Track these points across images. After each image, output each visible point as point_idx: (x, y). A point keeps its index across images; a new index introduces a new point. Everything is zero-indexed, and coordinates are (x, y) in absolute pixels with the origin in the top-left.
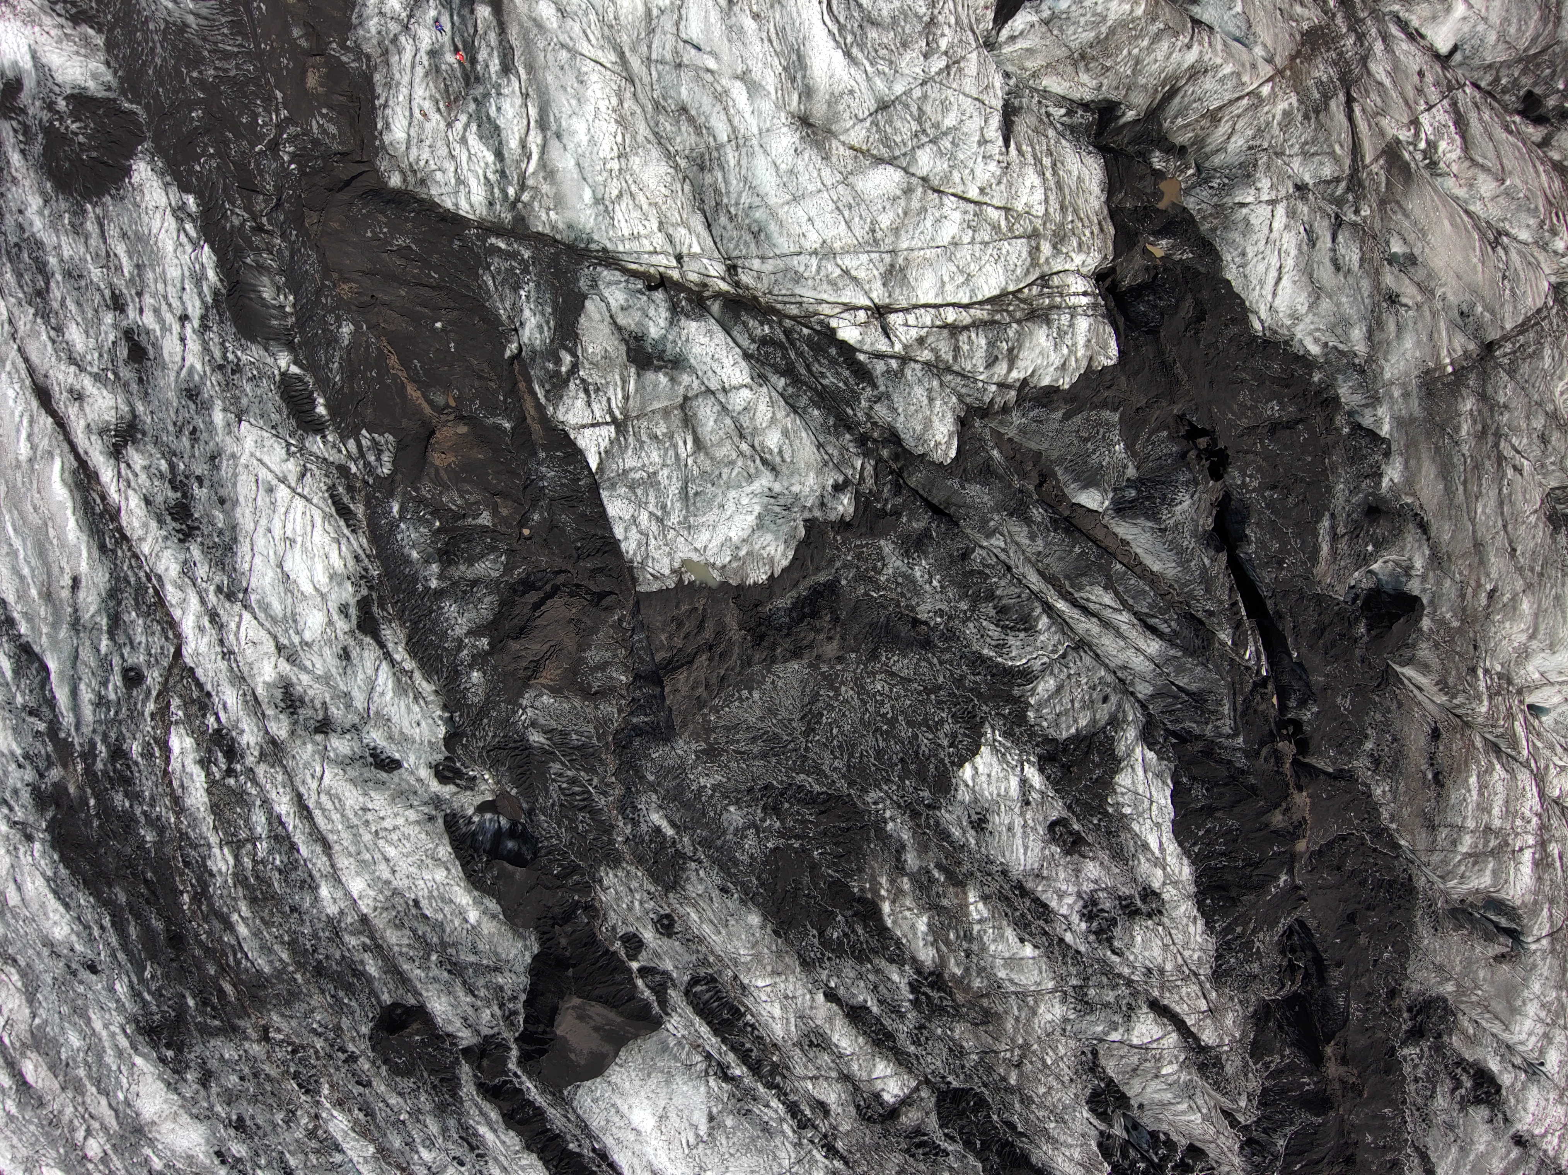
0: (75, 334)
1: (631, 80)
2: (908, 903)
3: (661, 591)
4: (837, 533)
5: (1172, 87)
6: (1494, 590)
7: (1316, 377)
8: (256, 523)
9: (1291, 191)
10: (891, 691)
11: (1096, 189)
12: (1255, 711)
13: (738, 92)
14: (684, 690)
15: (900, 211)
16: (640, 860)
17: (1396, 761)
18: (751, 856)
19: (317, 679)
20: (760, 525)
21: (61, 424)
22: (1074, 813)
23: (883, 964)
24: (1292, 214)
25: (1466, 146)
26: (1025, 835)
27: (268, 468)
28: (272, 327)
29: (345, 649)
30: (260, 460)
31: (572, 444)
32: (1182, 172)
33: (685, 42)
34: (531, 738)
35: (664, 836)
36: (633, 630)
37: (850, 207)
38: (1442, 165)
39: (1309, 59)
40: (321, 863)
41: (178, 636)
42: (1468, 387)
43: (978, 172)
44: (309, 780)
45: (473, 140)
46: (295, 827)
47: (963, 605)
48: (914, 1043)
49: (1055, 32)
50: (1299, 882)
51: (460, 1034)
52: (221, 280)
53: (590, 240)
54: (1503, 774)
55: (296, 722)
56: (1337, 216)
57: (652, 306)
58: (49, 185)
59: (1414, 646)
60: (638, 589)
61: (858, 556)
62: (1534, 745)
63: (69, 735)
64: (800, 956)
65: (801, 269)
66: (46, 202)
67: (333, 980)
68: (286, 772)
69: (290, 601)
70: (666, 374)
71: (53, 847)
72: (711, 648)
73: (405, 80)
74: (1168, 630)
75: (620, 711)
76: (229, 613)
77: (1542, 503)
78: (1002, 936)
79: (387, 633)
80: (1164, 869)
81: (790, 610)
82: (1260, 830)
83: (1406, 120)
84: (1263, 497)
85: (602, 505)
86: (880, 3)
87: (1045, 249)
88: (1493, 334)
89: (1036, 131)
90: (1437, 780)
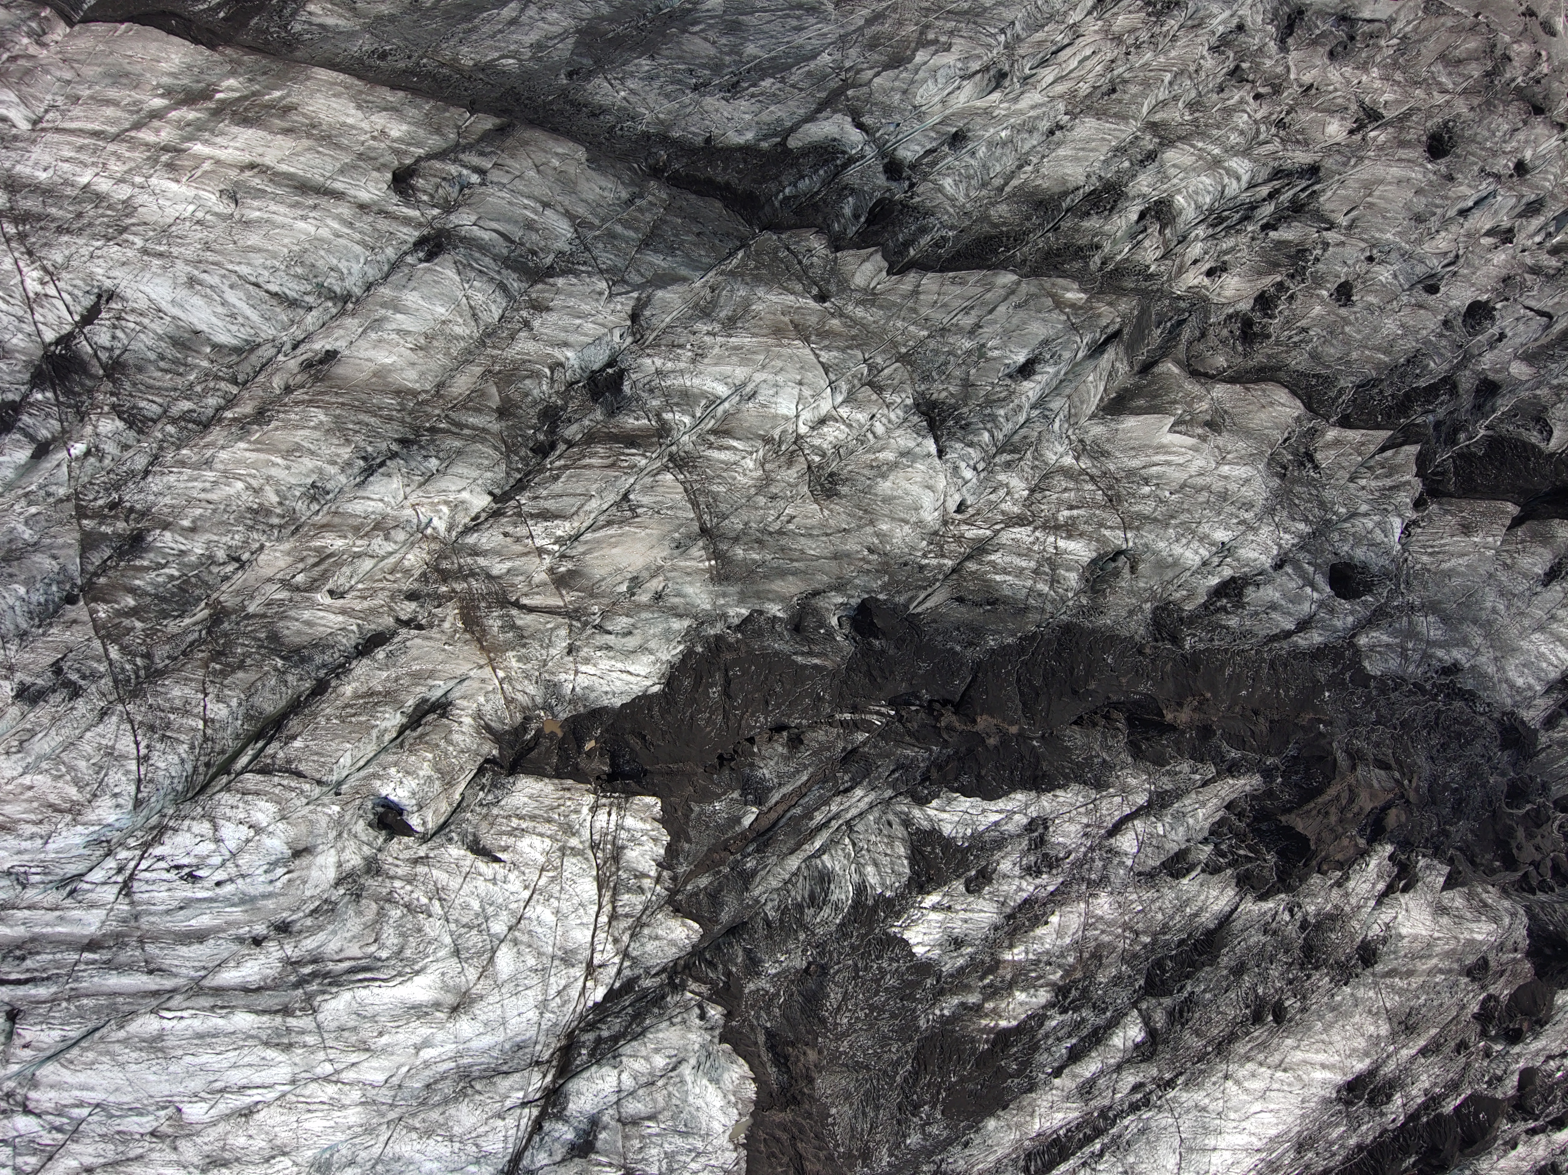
1: (401, 1119)
4: (733, 1021)
5: (484, 728)
6: (870, 549)
7: (700, 649)
9: (571, 658)
11: (539, 785)
13: (427, 1054)
15: (528, 949)
17: (973, 630)
18: (944, 1130)
20: (717, 1081)
22: (964, 873)
23: (1043, 1030)
24: (587, 661)
26: (972, 910)
32: (541, 719)
37: (518, 984)
39: (484, 632)
42: (728, 550)
43: (513, 889)
47: (803, 935)
48: (1105, 1012)
50: (1040, 733)
54: (999, 553)
56: (595, 627)
57: (553, 1132)
59: (896, 603)
64: (1024, 1093)
65: (550, 1022)
70: (600, 1132)
74: (850, 782)
77: (816, 501)
78: (1041, 937)
80: (1015, 812)
81: (779, 1071)
82: (999, 751)
83: (538, 559)
84: (772, 713)
86: (389, 943)
87: (574, 842)
88: (696, 527)
89: (492, 824)
90: (993, 602)
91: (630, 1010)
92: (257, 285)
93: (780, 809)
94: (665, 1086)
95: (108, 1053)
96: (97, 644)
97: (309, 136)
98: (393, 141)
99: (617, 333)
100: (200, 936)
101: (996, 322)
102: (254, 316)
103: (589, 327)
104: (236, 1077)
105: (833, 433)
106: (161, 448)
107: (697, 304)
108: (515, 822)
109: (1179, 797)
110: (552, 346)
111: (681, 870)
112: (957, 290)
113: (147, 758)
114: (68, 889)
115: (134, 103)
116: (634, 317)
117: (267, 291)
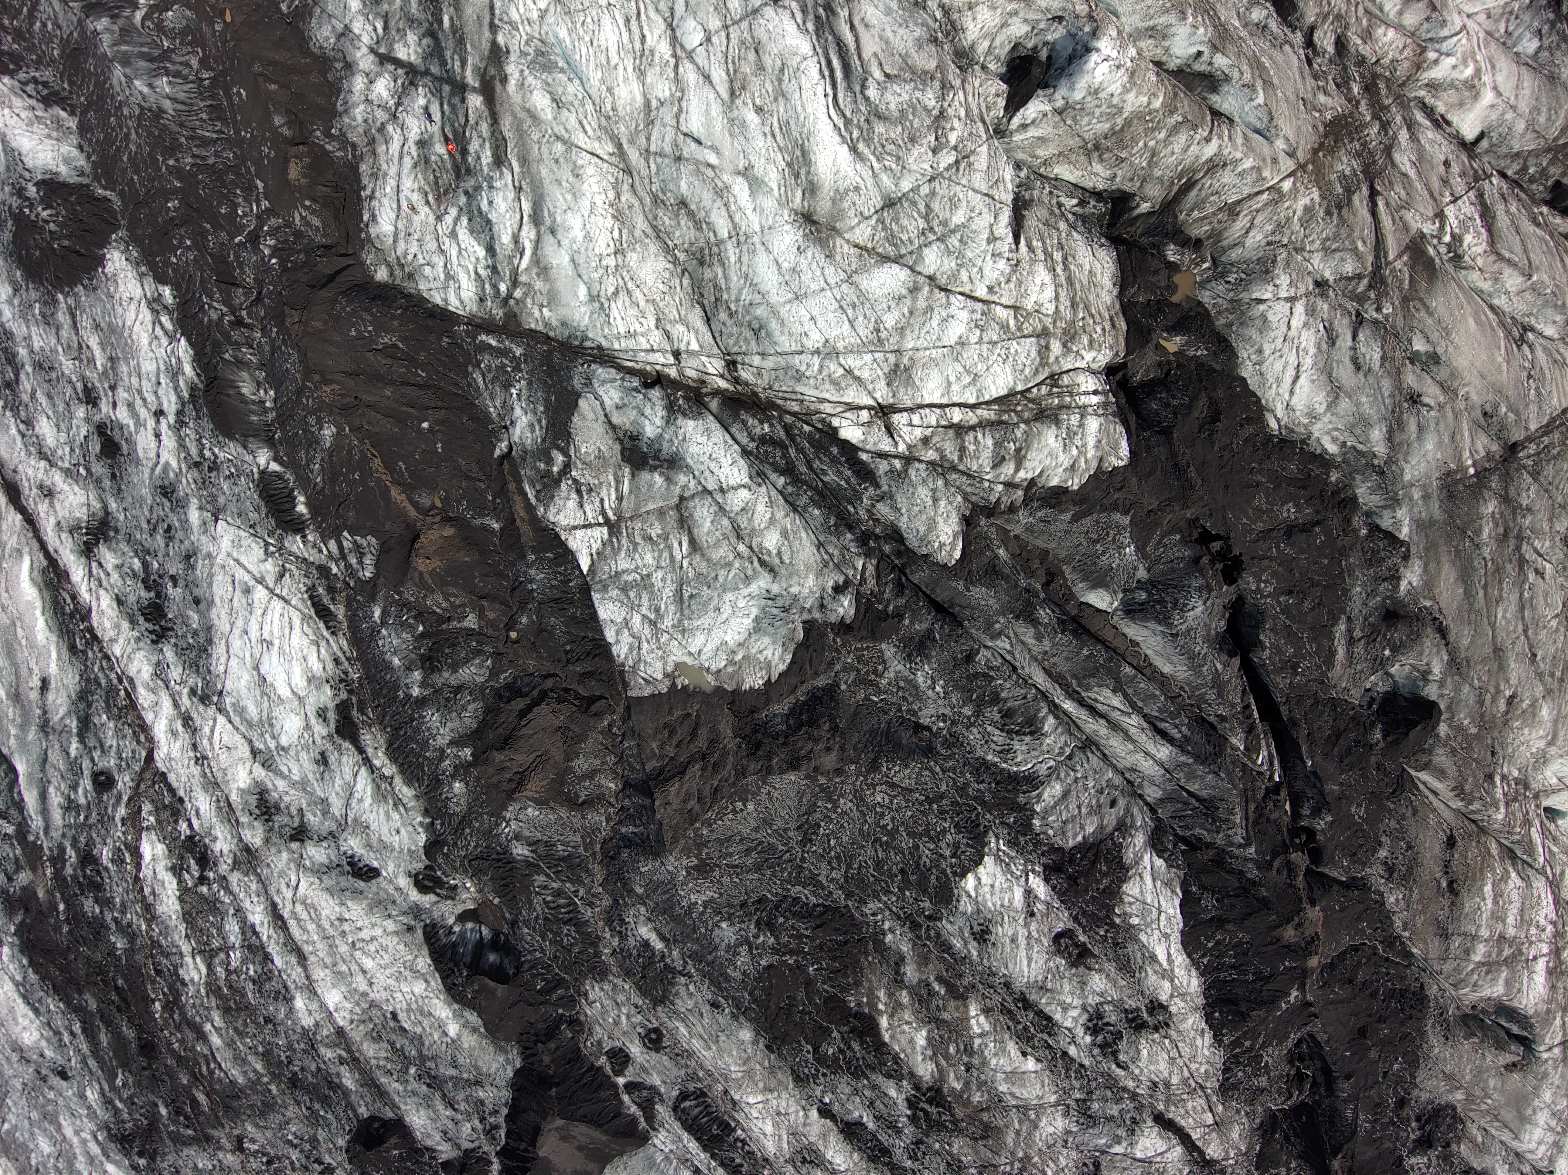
0: (45, 428)
1: (628, 171)
2: (907, 1016)
3: (653, 696)
4: (837, 635)
5: (1189, 179)
6: (1512, 697)
7: (1334, 477)
8: (232, 625)
9: (1311, 288)
10: (891, 802)
11: (1108, 283)
12: (1268, 820)
13: (740, 188)
14: (676, 803)
15: (906, 311)
16: (627, 974)
17: (1410, 869)
18: (744, 973)
19: (293, 784)
20: (757, 628)
21: (30, 520)
22: (1080, 924)
23: (880, 1079)
24: (1311, 311)
25: (1492, 241)
26: (1029, 946)
27: (245, 568)
28: (252, 423)
29: (323, 754)
30: (237, 560)
31: (563, 545)
32: (1197, 265)
33: (685, 135)
34: (515, 852)
35: (653, 950)
36: (623, 735)
37: (854, 306)
38: (1466, 258)
39: (1332, 151)
40: (296, 974)
41: (150, 740)
42: (1490, 489)
43: (987, 270)
44: (284, 889)
45: (462, 234)
46: (269, 937)
47: (968, 711)
48: (910, 1158)
49: (1069, 122)
50: (1310, 998)
51: (439, 1148)
52: (198, 375)
53: (585, 338)
54: (1519, 882)
55: (271, 829)
56: (1358, 314)
57: (649, 405)
58: (18, 273)
59: (1430, 751)
60: (629, 693)
61: (859, 659)
62: (1550, 851)
63: (38, 838)
64: (793, 1071)
65: (803, 368)
66: (16, 290)
67: (309, 1092)
68: (260, 880)
69: (266, 705)
70: (661, 474)
71: (22, 951)
72: (704, 757)
73: (393, 171)
74: (1178, 736)
75: (608, 820)
76: (203, 716)
78: (1004, 1050)
79: (367, 738)
80: (1172, 981)
81: (788, 716)
82: (1271, 944)
83: (1430, 214)
84: (1279, 603)
85: (593, 606)
86: (889, 96)
87: (1056, 347)
88: (1516, 435)
90: (1453, 889)
94: (739, 556)
108: (1058, 255)
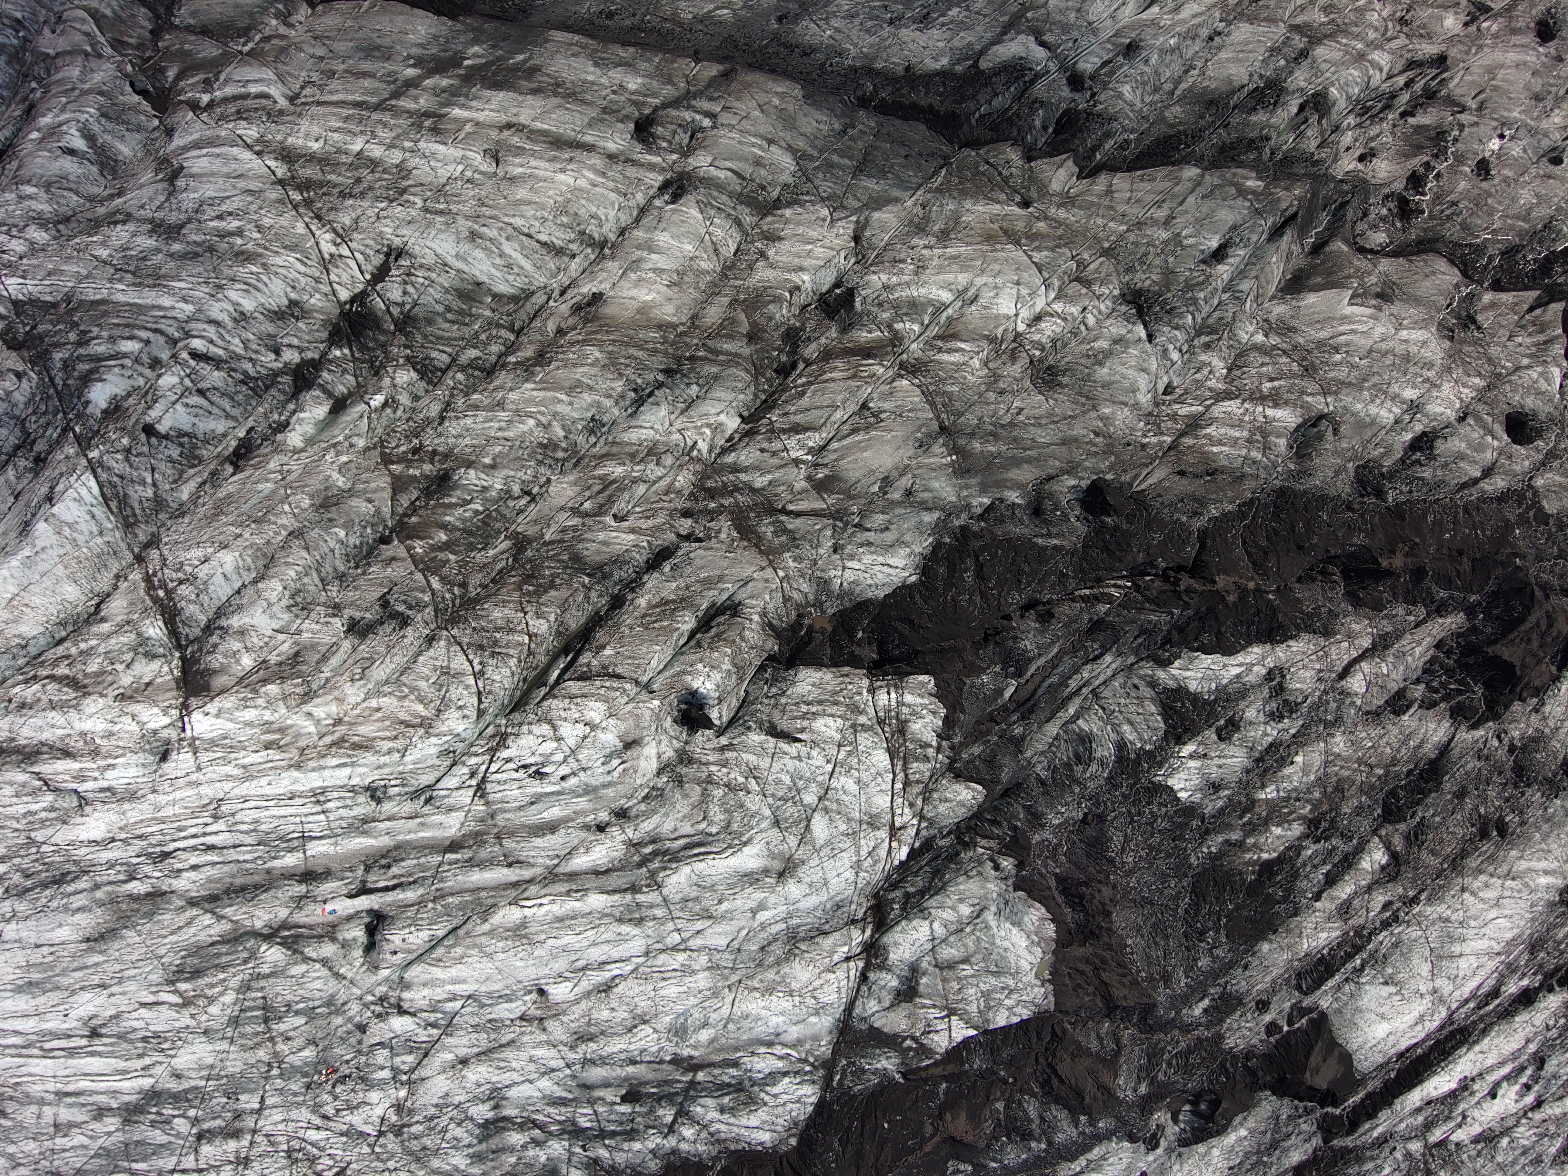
1: (742, 981)
2: (1262, 839)
3: (1054, 995)
4: (1024, 870)
5: (767, 625)
6: (1094, 432)
7: (947, 540)
9: (837, 555)
11: (819, 674)
12: (1157, 597)
13: (763, 916)
14: (1125, 991)
15: (838, 816)
16: (1221, 1021)
17: (1196, 500)
18: (1229, 952)
20: (1018, 924)
22: (1213, 724)
23: (1300, 861)
24: (852, 557)
26: (1225, 757)
31: (959, 1045)
32: (811, 615)
34: (1143, 1092)
35: (1209, 1006)
36: (1077, 1016)
37: (833, 848)
39: (759, 538)
42: (966, 445)
43: (817, 764)
45: (776, 1090)
47: (1076, 789)
48: (1351, 841)
49: (725, 695)
50: (1274, 586)
51: (1315, 1144)
53: (838, 1019)
54: (1214, 426)
56: (855, 526)
57: (879, 981)
59: (1121, 482)
60: (1052, 1010)
61: (1040, 857)
64: (1291, 917)
65: (866, 883)
70: (921, 977)
72: (1097, 969)
73: (736, 1130)
74: (1099, 648)
75: (1128, 1029)
77: (1040, 393)
78: (1288, 777)
81: (1074, 910)
82: (1237, 609)
83: (795, 469)
86: (716, 819)
87: (862, 719)
88: (935, 426)
89: (783, 712)
90: (1213, 472)
91: (927, 869)
92: (529, 236)
93: (1037, 680)
94: (973, 931)
95: (475, 946)
96: (419, 576)
97: (556, 94)
98: (632, 94)
99: (843, 254)
100: (551, 827)
101: (1187, 212)
102: (527, 265)
103: (819, 251)
104: (596, 954)
105: (1050, 328)
106: (452, 395)
107: (912, 221)
108: (804, 708)
109: (1398, 638)
110: (789, 271)
111: (957, 740)
112: (1148, 186)
113: (482, 673)
114: (423, 798)
115: (389, 74)
116: (857, 239)
117: (538, 241)
